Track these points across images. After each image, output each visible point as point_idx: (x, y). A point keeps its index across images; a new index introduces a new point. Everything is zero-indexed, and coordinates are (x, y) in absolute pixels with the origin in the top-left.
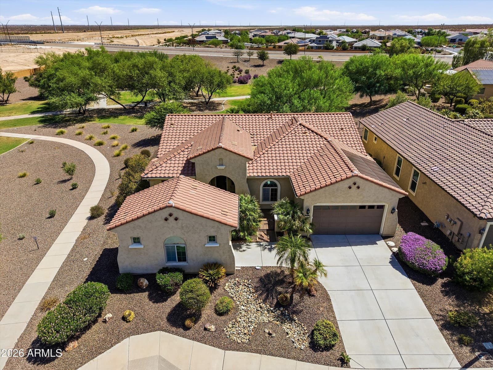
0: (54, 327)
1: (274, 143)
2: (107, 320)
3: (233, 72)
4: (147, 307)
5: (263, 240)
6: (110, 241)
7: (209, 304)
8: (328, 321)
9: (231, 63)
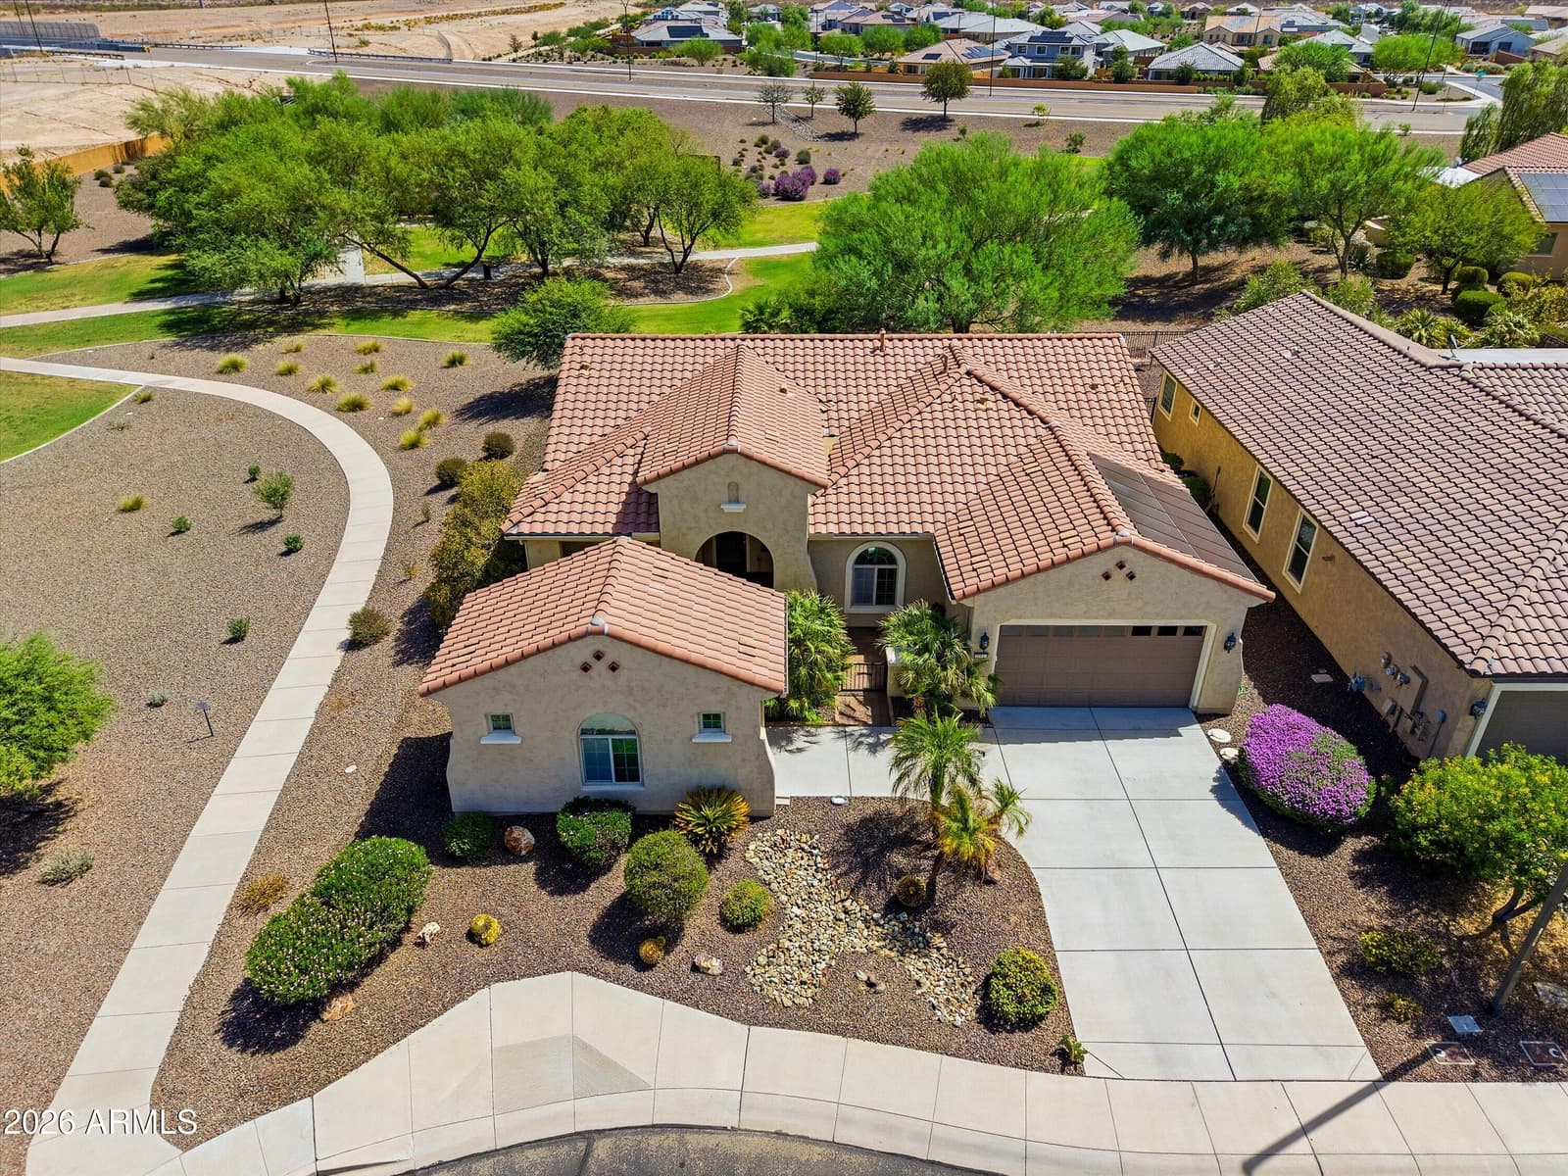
0: (292, 960)
1: (890, 431)
2: (428, 939)
3: (759, 161)
4: (533, 908)
5: (853, 718)
6: (415, 717)
7: (705, 901)
8: (1030, 952)
9: (753, 124)
